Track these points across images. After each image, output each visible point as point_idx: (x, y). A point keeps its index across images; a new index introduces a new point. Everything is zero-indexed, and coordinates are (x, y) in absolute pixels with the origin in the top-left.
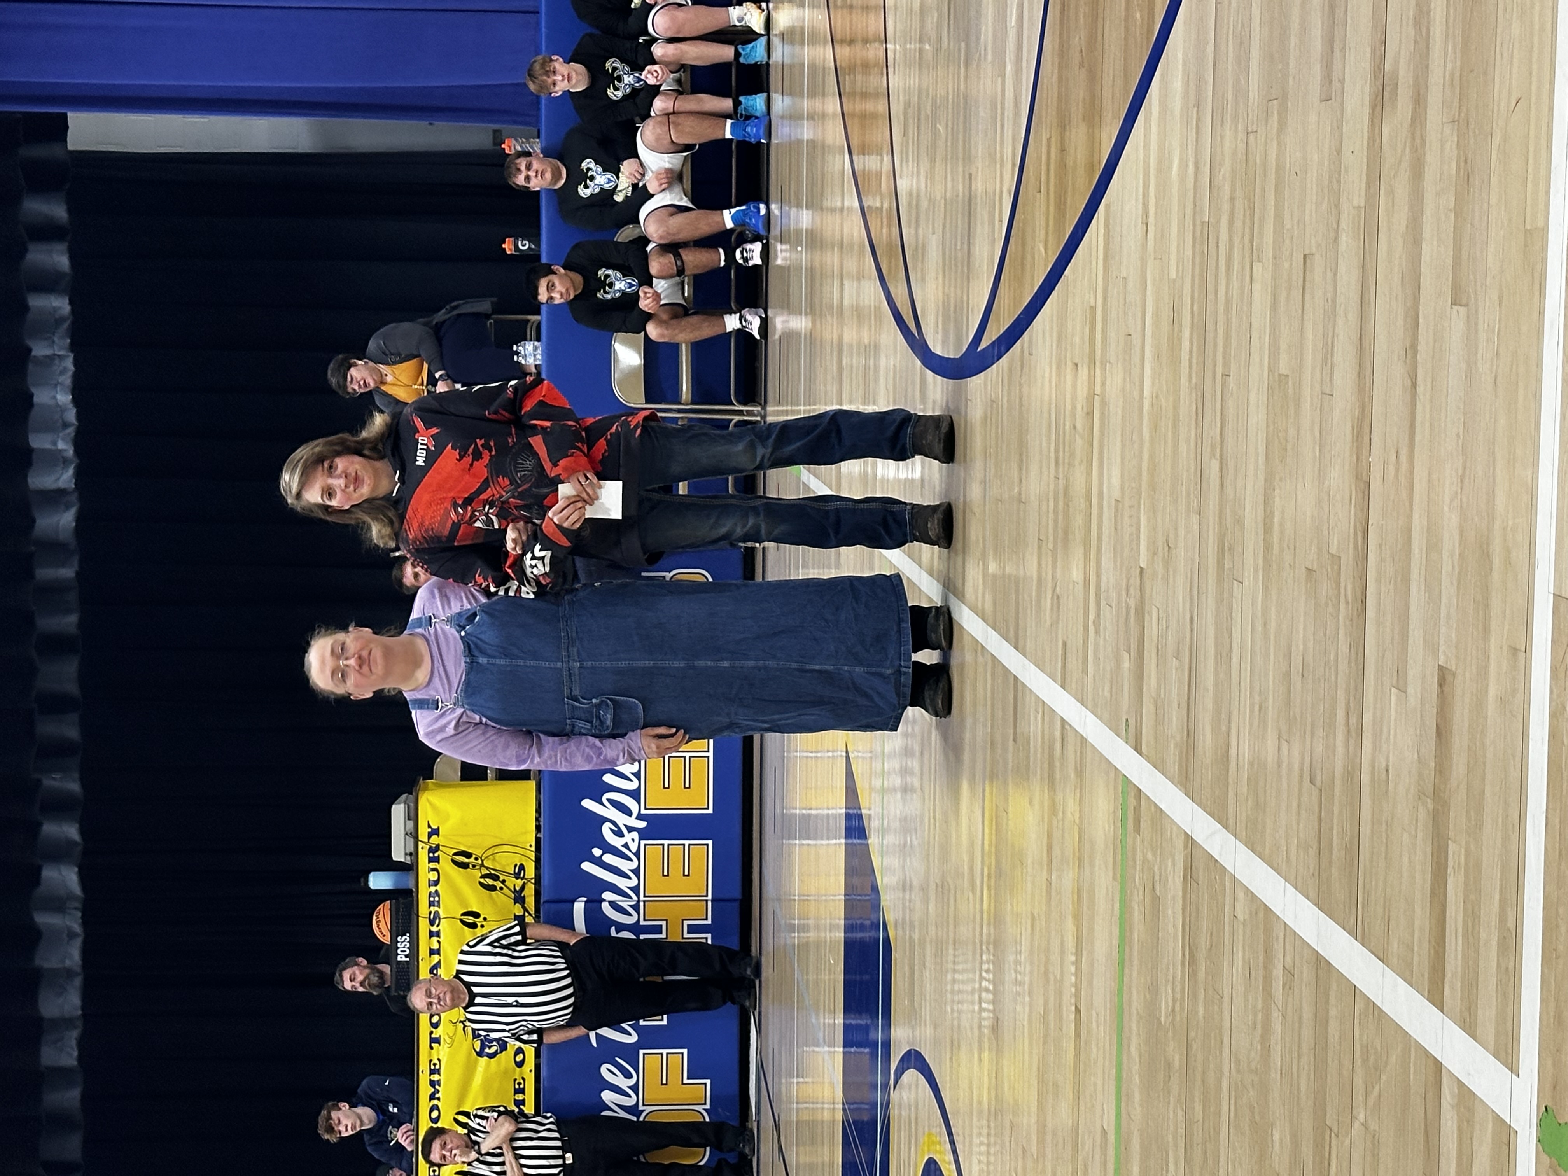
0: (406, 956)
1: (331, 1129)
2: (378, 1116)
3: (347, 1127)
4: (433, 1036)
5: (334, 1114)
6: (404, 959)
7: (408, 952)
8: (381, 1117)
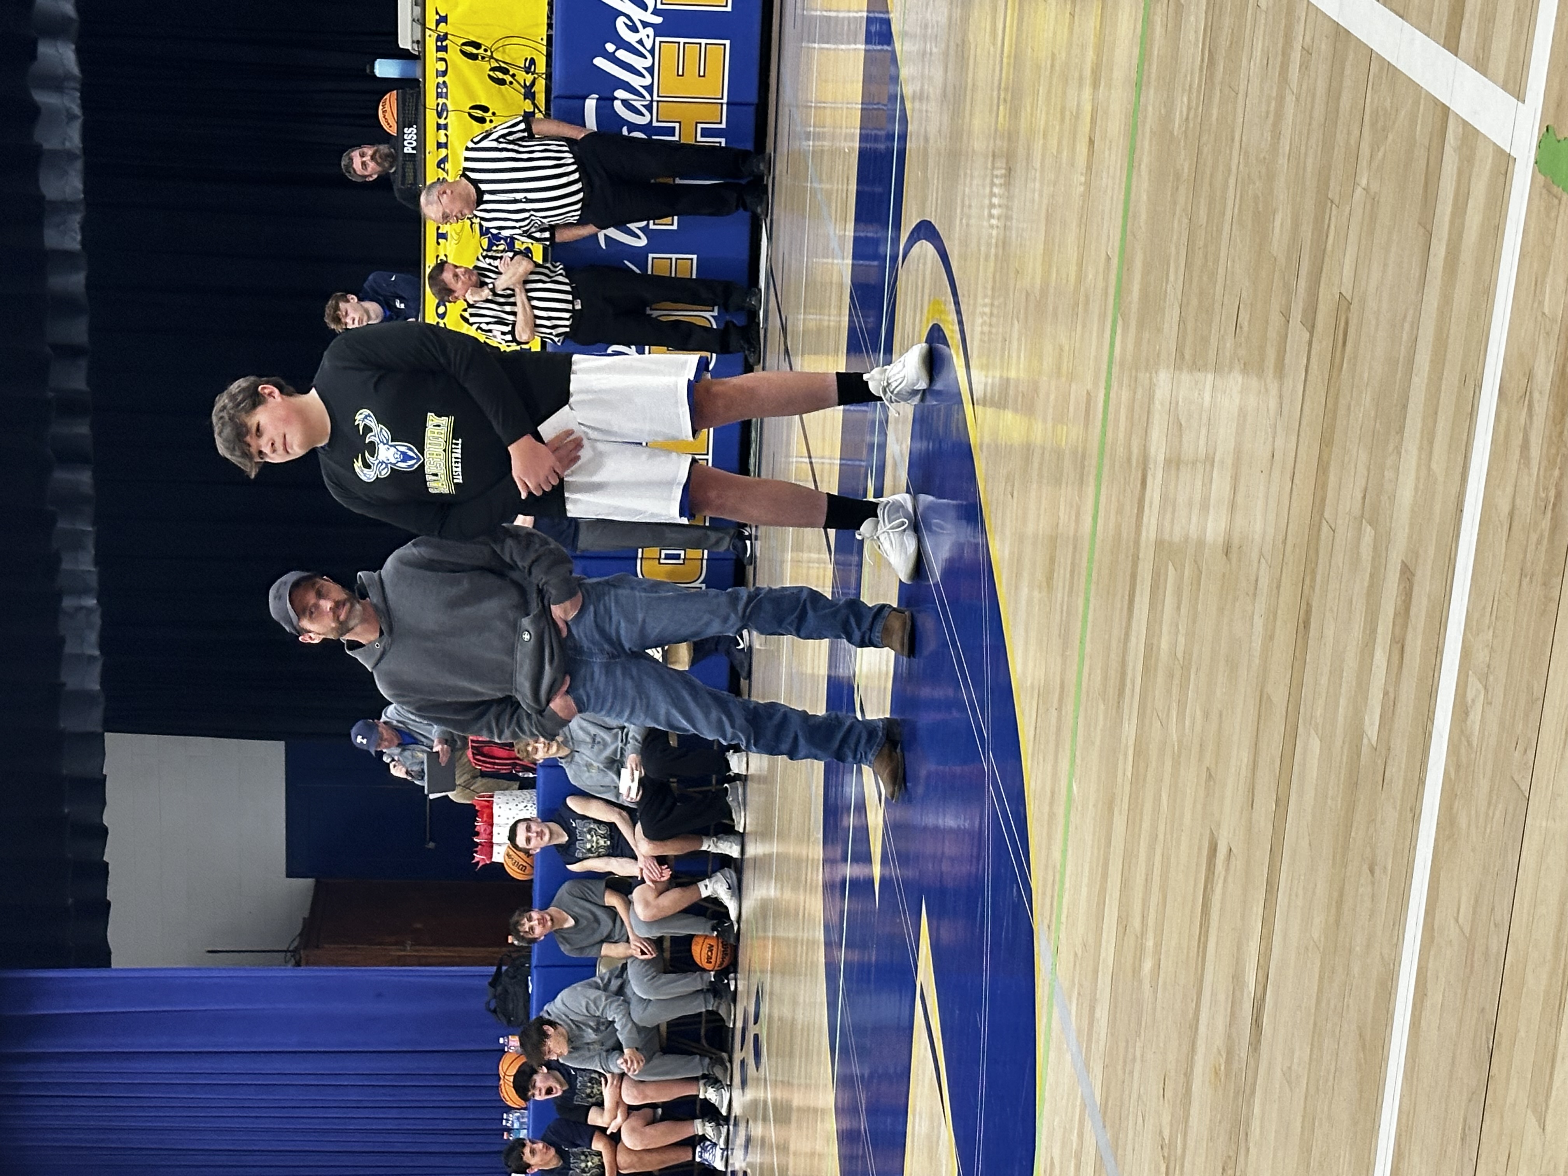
0: (413, 148)
1: (338, 320)
2: (385, 312)
3: (354, 320)
4: (440, 231)
5: (342, 305)
6: (411, 151)
7: (415, 144)
8: (388, 313)
